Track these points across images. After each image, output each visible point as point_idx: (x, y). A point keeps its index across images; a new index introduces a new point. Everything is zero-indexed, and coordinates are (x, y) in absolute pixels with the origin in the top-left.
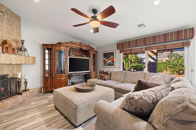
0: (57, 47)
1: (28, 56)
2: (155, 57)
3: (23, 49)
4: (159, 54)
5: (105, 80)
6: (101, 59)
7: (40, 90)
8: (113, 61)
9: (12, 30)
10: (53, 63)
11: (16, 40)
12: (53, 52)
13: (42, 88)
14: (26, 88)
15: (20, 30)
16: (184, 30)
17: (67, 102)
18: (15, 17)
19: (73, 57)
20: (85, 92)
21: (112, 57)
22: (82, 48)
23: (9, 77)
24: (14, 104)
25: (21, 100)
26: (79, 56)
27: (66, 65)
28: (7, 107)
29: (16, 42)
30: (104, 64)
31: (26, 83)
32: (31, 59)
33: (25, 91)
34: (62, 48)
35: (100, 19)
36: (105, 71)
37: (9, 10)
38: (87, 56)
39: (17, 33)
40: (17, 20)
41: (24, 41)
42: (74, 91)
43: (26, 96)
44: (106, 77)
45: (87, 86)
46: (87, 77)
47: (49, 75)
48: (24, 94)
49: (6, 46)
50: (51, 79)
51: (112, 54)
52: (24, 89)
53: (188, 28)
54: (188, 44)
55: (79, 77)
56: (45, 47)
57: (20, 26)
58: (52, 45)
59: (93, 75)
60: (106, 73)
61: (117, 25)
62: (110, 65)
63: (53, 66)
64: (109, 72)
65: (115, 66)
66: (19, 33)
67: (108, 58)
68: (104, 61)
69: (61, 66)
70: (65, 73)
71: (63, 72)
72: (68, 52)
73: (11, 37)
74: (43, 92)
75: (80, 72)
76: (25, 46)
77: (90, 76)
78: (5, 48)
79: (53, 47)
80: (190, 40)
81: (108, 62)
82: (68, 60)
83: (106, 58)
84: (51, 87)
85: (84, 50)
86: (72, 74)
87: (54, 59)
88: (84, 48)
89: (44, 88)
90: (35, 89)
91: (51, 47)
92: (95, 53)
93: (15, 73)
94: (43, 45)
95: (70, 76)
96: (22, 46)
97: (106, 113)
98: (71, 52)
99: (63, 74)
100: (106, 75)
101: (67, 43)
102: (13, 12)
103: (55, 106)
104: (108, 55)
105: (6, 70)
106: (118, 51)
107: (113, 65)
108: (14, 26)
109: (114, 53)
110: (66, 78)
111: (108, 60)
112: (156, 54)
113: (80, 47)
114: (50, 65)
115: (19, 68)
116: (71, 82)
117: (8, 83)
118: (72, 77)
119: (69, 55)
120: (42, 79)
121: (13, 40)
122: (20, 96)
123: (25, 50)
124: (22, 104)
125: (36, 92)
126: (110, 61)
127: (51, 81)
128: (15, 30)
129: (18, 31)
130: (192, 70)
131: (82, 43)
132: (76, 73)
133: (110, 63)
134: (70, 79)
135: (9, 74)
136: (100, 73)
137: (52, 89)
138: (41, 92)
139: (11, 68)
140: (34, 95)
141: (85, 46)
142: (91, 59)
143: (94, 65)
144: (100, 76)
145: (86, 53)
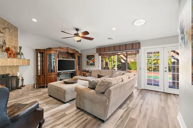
0: (48, 51)
1: (24, 59)
2: (125, 59)
3: (21, 54)
4: (128, 56)
5: (86, 76)
6: (84, 60)
7: (34, 86)
8: (94, 62)
9: (12, 39)
10: (44, 64)
11: (15, 46)
12: (44, 56)
13: (35, 84)
14: (22, 84)
15: (17, 38)
16: (135, 43)
17: (58, 89)
18: (14, 29)
19: (61, 59)
20: (70, 84)
21: (93, 59)
22: (69, 52)
23: (10, 75)
24: (16, 96)
25: (21, 93)
26: (66, 58)
27: (56, 66)
28: (12, 97)
29: (15, 48)
30: (87, 64)
31: (23, 80)
32: (26, 61)
33: (22, 86)
34: (52, 52)
35: (81, 36)
36: (87, 70)
37: (10, 24)
38: (73, 58)
39: (16, 40)
40: (15, 30)
41: (21, 47)
42: (63, 83)
43: (24, 91)
44: (87, 74)
45: (72, 80)
46: (72, 75)
47: (41, 73)
48: (23, 88)
49: (9, 52)
50: (43, 76)
51: (93, 56)
52: (21, 85)
53: (137, 42)
54: (138, 52)
55: (66, 75)
56: (38, 51)
57: (17, 35)
58: (44, 50)
59: (78, 73)
60: (88, 72)
61: (93, 39)
62: (91, 65)
63: (45, 66)
64: (90, 71)
65: (95, 66)
66: (17, 41)
67: (90, 59)
68: (87, 61)
69: (51, 66)
70: (54, 72)
71: (53, 71)
72: (57, 55)
73: (12, 45)
74: (36, 87)
75: (67, 71)
76: (22, 51)
77: (75, 74)
78: (8, 53)
79: (44, 52)
80: (139, 49)
81: (90, 62)
82: (57, 61)
83: (89, 59)
84: (43, 83)
85: (70, 53)
86: (60, 72)
87: (45, 61)
88: (70, 52)
89: (37, 84)
90: (30, 85)
91: (43, 51)
92: (79, 55)
93: (14, 72)
94: (37, 50)
95: (59, 74)
96: (20, 52)
97: (80, 89)
98: (59, 55)
99: (53, 73)
100: (87, 73)
101: (56, 48)
102: (13, 25)
103: (49, 95)
104: (90, 57)
105: (8, 70)
106: (97, 54)
107: (94, 65)
108: (13, 35)
109: (94, 56)
110: (55, 75)
111: (90, 61)
112: (126, 57)
113: (67, 51)
114: (42, 66)
115: (17, 68)
116: (59, 79)
117: (10, 80)
118: (60, 75)
119: (58, 58)
120: (36, 77)
121: (13, 47)
122: (20, 90)
123: (22, 54)
124: (22, 95)
125: (31, 88)
126: (91, 62)
127: (43, 78)
128: (14, 38)
129: (16, 39)
130: (140, 69)
131: (68, 48)
132: (63, 72)
133: (91, 63)
134: (59, 76)
135: (10, 73)
136: (83, 71)
137: (44, 85)
138: (35, 88)
139: (11, 69)
140: (30, 90)
141: (72, 50)
142: (76, 60)
143: (79, 65)
144: (83, 73)
145: (72, 55)
